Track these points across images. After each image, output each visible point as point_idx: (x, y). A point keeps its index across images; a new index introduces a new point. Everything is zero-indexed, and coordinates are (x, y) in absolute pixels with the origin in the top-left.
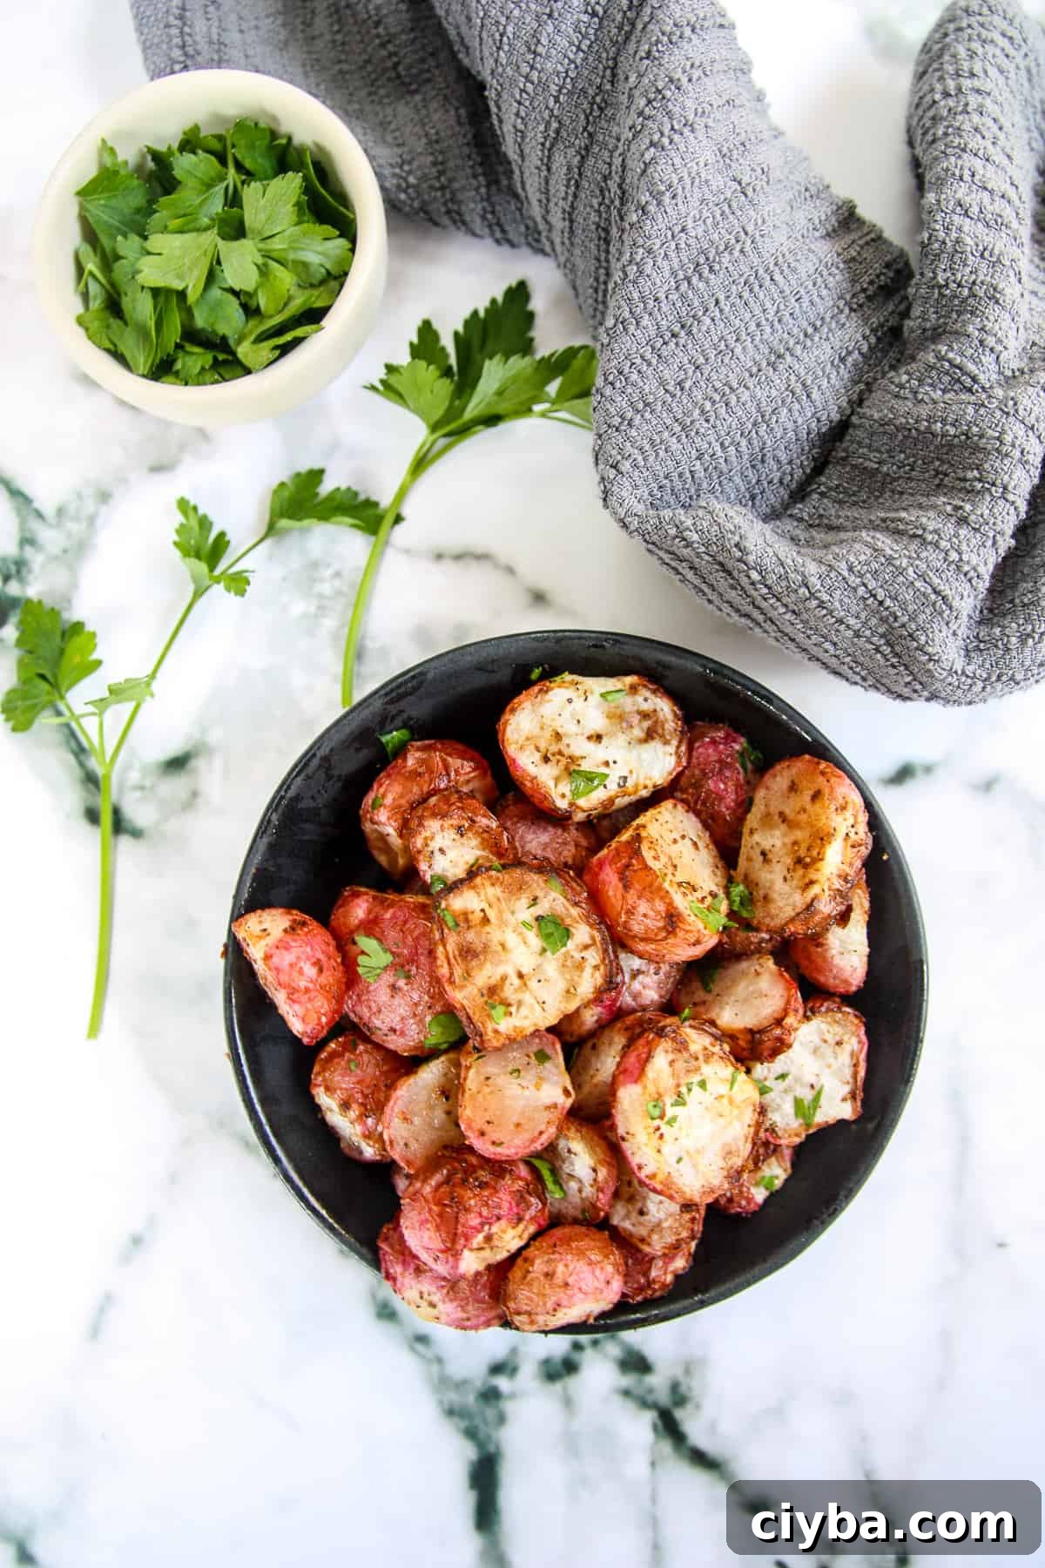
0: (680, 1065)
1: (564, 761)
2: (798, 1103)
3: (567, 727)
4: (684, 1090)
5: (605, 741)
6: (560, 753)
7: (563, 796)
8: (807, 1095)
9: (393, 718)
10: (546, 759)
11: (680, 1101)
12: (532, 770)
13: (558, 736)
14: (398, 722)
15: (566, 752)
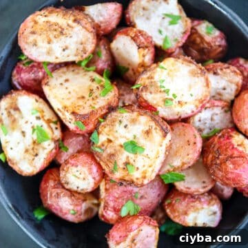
0: (152, 89)
1: (36, 147)
2: (171, 23)
3: (22, 147)
4: (163, 89)
5: (23, 130)
6: (33, 149)
7: (49, 145)
8: (168, 20)
9: (29, 216)
10: (37, 155)
11: (167, 92)
12: (42, 160)
13: (27, 151)
14: (30, 214)
15: (32, 146)
